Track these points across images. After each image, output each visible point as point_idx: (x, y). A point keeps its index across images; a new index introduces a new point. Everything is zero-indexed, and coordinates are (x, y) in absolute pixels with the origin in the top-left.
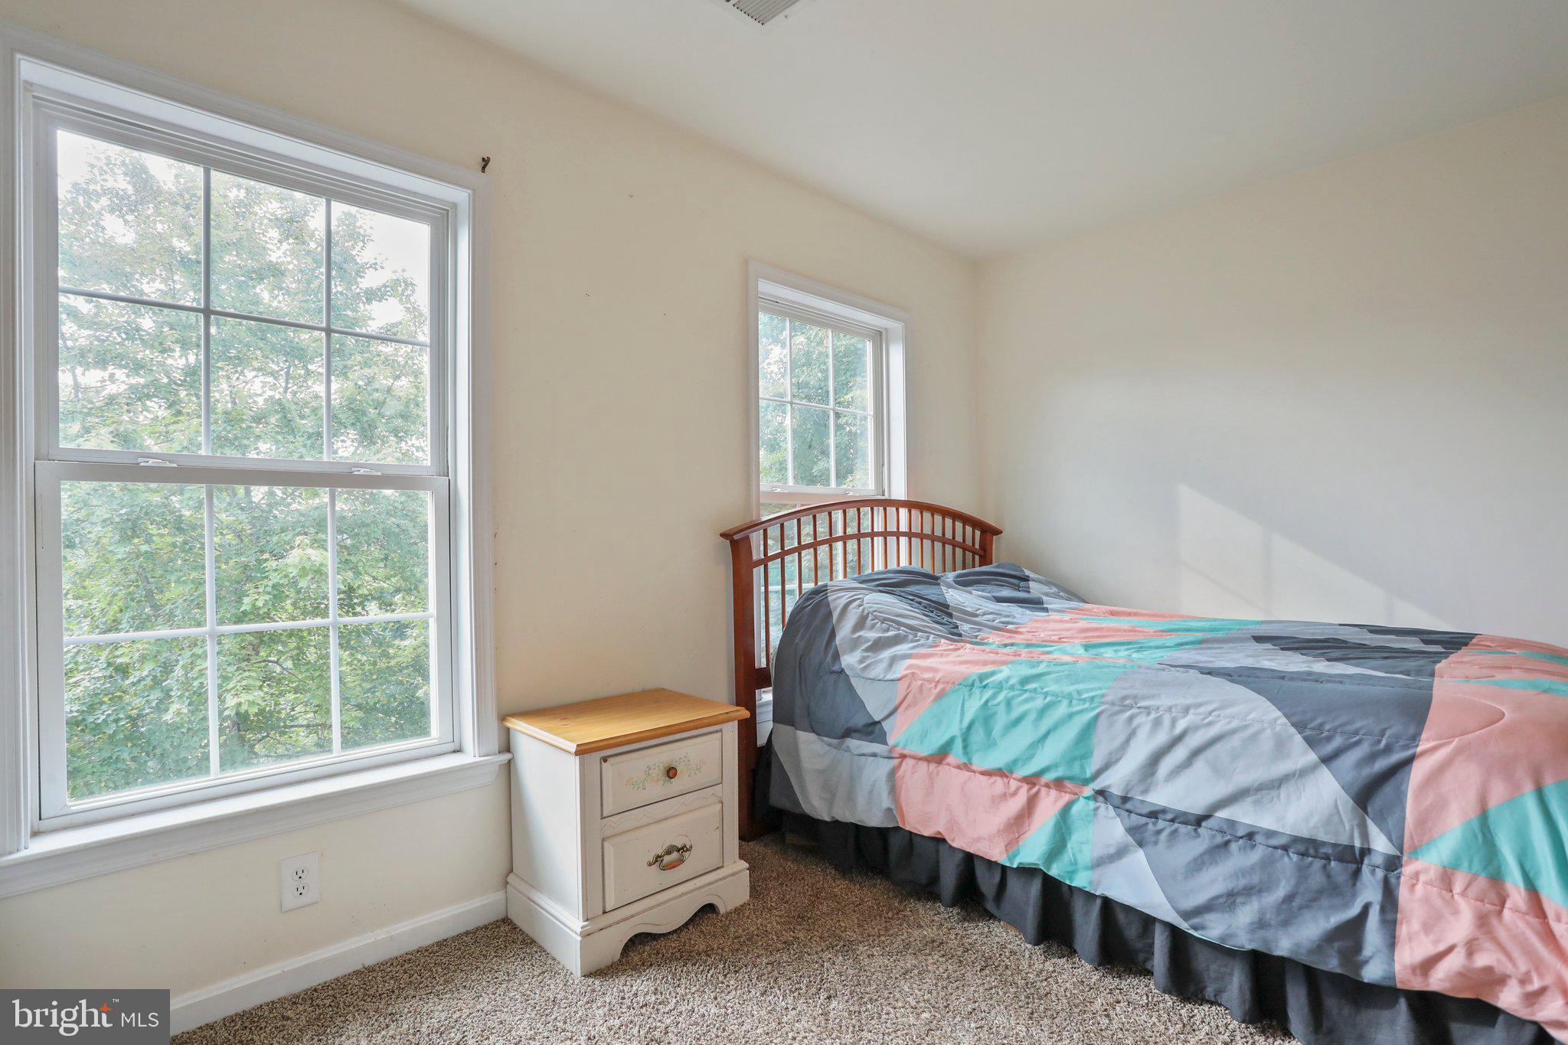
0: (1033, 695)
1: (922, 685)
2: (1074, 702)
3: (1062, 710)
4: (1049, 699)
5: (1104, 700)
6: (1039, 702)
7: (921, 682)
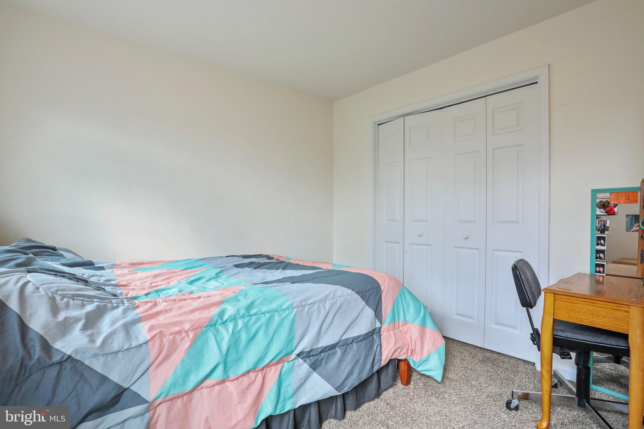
0: (257, 316)
1: (174, 338)
2: (281, 312)
3: (277, 318)
4: (267, 316)
5: (293, 306)
6: (264, 319)
7: (171, 337)
